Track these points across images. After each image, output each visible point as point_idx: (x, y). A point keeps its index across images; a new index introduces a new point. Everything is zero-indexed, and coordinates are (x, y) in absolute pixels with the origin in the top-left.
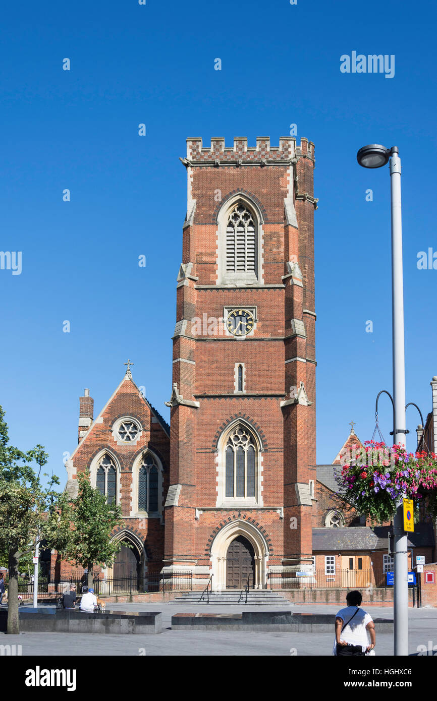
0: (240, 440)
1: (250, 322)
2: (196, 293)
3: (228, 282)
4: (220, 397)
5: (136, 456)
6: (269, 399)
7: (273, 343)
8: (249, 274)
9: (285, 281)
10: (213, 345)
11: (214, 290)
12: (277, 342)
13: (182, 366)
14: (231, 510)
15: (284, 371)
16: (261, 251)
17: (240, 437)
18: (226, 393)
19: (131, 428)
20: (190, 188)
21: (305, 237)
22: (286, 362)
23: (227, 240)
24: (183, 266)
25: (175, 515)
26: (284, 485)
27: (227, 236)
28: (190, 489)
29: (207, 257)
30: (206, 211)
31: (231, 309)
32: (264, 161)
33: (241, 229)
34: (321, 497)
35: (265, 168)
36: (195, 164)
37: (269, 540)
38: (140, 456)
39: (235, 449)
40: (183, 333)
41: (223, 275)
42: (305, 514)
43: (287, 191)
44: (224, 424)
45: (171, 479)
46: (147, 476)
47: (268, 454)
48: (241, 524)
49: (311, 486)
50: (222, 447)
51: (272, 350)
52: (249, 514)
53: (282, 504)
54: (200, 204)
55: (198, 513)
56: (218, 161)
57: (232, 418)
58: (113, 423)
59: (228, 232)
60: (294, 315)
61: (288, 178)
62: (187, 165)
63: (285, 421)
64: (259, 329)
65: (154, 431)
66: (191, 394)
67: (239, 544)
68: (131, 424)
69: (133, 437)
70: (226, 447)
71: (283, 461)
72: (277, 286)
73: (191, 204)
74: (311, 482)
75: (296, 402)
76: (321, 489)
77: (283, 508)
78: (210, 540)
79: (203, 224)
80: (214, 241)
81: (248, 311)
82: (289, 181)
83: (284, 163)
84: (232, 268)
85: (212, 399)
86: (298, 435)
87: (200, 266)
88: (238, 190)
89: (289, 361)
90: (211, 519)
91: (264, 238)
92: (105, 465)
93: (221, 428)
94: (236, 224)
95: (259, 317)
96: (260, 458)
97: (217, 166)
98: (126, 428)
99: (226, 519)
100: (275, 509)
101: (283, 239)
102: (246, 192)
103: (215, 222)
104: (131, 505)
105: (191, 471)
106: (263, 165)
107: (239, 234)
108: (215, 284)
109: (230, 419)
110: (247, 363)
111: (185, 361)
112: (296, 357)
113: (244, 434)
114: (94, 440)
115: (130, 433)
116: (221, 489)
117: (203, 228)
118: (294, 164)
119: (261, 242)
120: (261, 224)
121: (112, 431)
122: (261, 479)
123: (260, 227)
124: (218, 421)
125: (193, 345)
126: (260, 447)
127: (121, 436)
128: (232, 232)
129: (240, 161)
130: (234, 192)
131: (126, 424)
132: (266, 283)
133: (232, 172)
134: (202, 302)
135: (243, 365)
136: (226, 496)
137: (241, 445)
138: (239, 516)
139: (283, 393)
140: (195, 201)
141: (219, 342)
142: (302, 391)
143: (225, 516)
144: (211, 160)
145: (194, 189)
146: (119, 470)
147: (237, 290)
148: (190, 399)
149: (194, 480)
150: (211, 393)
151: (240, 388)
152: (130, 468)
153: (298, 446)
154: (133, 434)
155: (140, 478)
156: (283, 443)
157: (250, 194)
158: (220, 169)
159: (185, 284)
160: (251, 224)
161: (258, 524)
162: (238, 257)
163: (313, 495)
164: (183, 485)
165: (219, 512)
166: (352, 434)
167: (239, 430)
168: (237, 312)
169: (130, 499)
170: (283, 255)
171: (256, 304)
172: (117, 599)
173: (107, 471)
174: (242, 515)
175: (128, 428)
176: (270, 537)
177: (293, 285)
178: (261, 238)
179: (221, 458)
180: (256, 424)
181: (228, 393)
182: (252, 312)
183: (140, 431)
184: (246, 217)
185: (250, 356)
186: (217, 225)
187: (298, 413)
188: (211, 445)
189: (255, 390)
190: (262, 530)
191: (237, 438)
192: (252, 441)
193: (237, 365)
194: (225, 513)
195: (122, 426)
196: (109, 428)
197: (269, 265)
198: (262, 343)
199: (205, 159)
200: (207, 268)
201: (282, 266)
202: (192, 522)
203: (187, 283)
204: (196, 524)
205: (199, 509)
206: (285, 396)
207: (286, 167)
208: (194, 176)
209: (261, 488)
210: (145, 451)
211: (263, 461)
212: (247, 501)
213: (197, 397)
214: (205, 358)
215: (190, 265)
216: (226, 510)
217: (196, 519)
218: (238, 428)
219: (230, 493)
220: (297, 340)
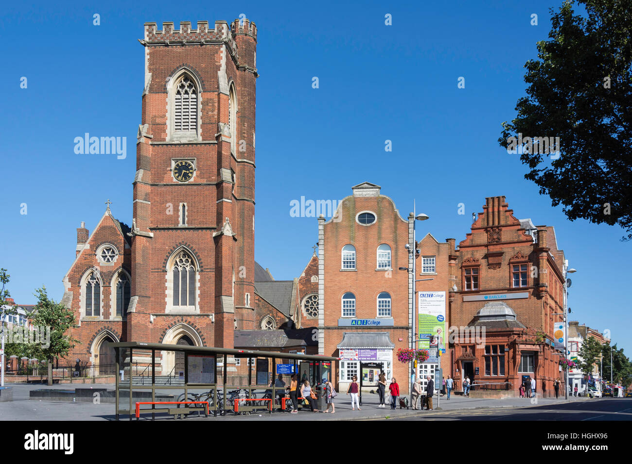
0: (184, 262)
1: (190, 171)
2: (151, 148)
3: (175, 140)
4: (169, 229)
5: (114, 274)
6: (204, 231)
7: (208, 187)
8: (192, 133)
9: (218, 138)
10: (163, 189)
11: (165, 146)
12: (211, 186)
13: (139, 206)
14: (176, 315)
15: (216, 209)
16: (200, 114)
17: (184, 260)
18: (173, 226)
19: (110, 253)
20: (147, 64)
21: (245, 101)
22: (217, 202)
23: (176, 105)
24: (141, 126)
25: (132, 319)
26: (215, 297)
27: (176, 102)
28: (146, 300)
29: (160, 119)
30: (159, 82)
31: (176, 161)
32: (203, 41)
33: (186, 96)
34: (259, 306)
35: (204, 46)
36: (151, 44)
37: (204, 339)
38: (116, 275)
39: (180, 269)
40: (139, 180)
41: (172, 134)
42: (227, 320)
43: (220, 66)
44: (171, 250)
45: (132, 291)
46: (122, 290)
47: (203, 273)
48: (184, 327)
49: (247, 297)
50: (170, 268)
51: (207, 193)
52: (189, 319)
53: (214, 311)
54: (155, 77)
55: (152, 318)
56: (167, 41)
57: (177, 245)
58: (97, 248)
59: (176, 99)
60: (223, 165)
61: (222, 55)
62: (145, 45)
63: (216, 248)
64: (197, 176)
65: (127, 255)
66: (146, 227)
67: (184, 341)
68: (110, 249)
69: (112, 260)
70: (173, 267)
71: (214, 279)
72: (211, 142)
73: (148, 76)
74: (247, 295)
75: (222, 234)
76: (258, 300)
77: (214, 315)
78: (161, 338)
79: (156, 93)
80: (165, 107)
81: (189, 162)
82: (222, 57)
83: (218, 43)
84: (179, 127)
85: (163, 231)
86: (223, 259)
87: (154, 126)
88: (183, 65)
89: (219, 201)
90: (162, 322)
91: (202, 104)
92: (92, 281)
93: (169, 253)
94: (183, 92)
95: (198, 166)
96: (198, 277)
97: (167, 45)
98: (106, 252)
99: (173, 322)
100: (208, 316)
101: (216, 105)
102: (189, 66)
103: (165, 91)
104: (110, 311)
105: (147, 286)
106: (202, 45)
107: (185, 100)
108: (165, 141)
109: (175, 246)
110: (188, 203)
111: (141, 201)
112: (222, 198)
113: (187, 258)
114: (83, 262)
115: (110, 256)
116: (169, 300)
117: (156, 96)
118: (226, 43)
119: (200, 106)
120: (200, 92)
121: (96, 255)
122: (198, 292)
123: (200, 95)
124: (167, 247)
125: (149, 189)
126: (198, 268)
127: (103, 259)
128: (180, 99)
129: (185, 41)
130: (180, 66)
131: (106, 250)
132: (203, 140)
133: (179, 50)
134: (155, 155)
135: (185, 204)
136: (174, 305)
137: (184, 266)
138: (182, 320)
139: (215, 226)
140: (151, 74)
141: (168, 187)
142: (228, 225)
143: (172, 320)
144: (163, 41)
145: (150, 65)
146: (101, 285)
147: (182, 146)
148: (146, 231)
149: (149, 293)
150: (162, 226)
151: (184, 223)
152: (110, 283)
153: (223, 268)
154: (112, 257)
155: (117, 291)
156: (214, 265)
157: (192, 68)
158: (170, 48)
159: (141, 141)
160: (194, 92)
161: (196, 327)
162: (184, 119)
163: (249, 305)
164: (139, 296)
165: (168, 317)
166: (314, 256)
167: (183, 254)
168: (181, 163)
169: (110, 307)
170: (216, 117)
171: (195, 157)
172: (84, 381)
173: (93, 285)
174: (184, 319)
175: (108, 253)
176: (204, 337)
177: (222, 142)
178: (200, 103)
179: (170, 276)
180: (195, 250)
181: (174, 226)
182: (192, 162)
183: (117, 255)
184: (190, 86)
185: (190, 198)
186: (167, 94)
187: (223, 242)
188: (162, 266)
189: (195, 224)
190: (198, 331)
191: (181, 261)
192: (192, 263)
193: (181, 204)
194: (172, 318)
195: (104, 251)
196: (94, 253)
197: (205, 125)
198: (200, 187)
199: (158, 40)
200: (159, 128)
201: (215, 126)
202: (147, 324)
203: (143, 140)
204: (151, 326)
205: (153, 315)
206: (215, 228)
207: (220, 46)
208: (150, 54)
209: (198, 300)
210: (120, 270)
211: (199, 278)
212: (188, 309)
213: (151, 229)
214: (157, 199)
215: (146, 126)
216: (172, 315)
217: (151, 322)
218: (182, 253)
219: (176, 303)
220: (224, 185)
